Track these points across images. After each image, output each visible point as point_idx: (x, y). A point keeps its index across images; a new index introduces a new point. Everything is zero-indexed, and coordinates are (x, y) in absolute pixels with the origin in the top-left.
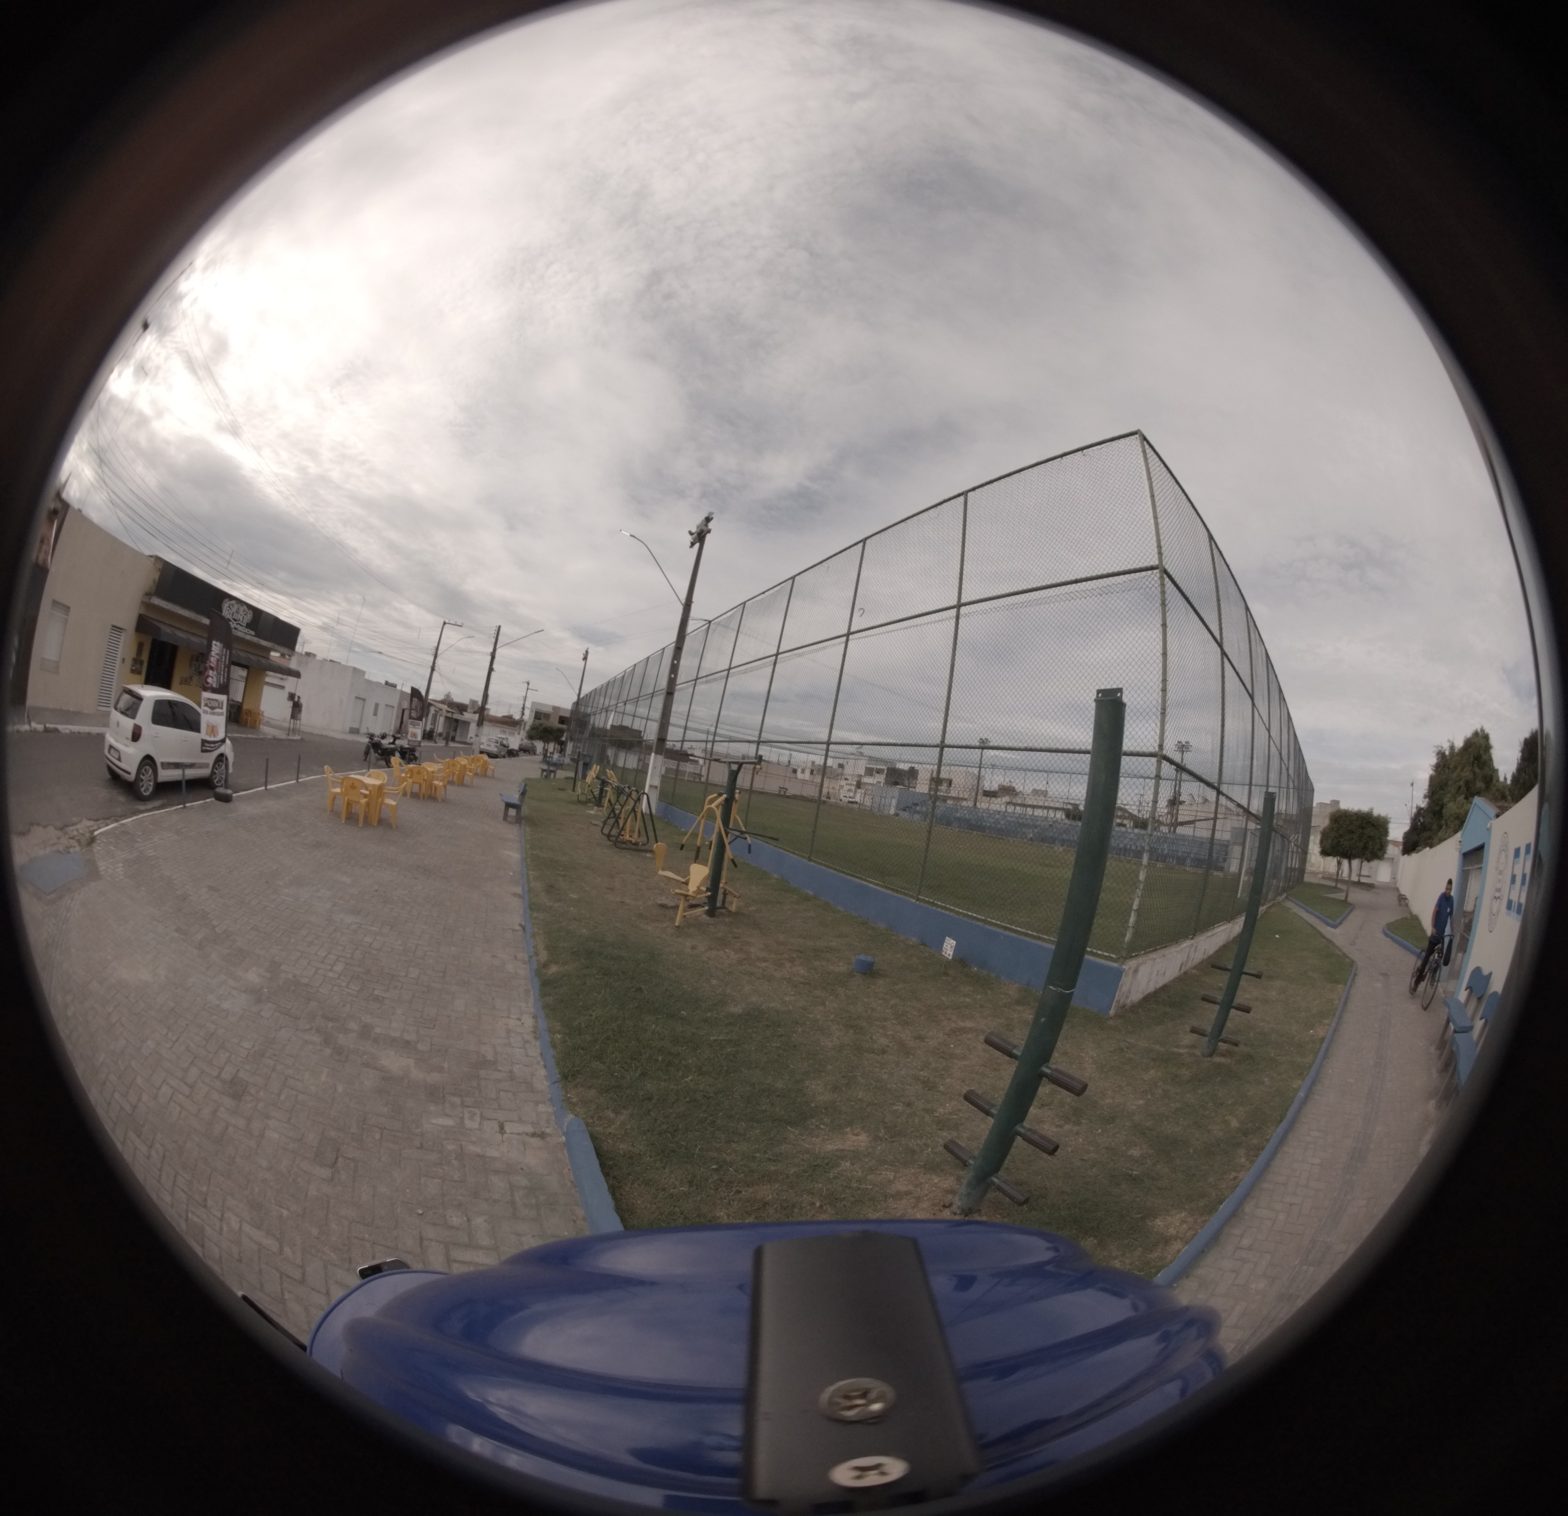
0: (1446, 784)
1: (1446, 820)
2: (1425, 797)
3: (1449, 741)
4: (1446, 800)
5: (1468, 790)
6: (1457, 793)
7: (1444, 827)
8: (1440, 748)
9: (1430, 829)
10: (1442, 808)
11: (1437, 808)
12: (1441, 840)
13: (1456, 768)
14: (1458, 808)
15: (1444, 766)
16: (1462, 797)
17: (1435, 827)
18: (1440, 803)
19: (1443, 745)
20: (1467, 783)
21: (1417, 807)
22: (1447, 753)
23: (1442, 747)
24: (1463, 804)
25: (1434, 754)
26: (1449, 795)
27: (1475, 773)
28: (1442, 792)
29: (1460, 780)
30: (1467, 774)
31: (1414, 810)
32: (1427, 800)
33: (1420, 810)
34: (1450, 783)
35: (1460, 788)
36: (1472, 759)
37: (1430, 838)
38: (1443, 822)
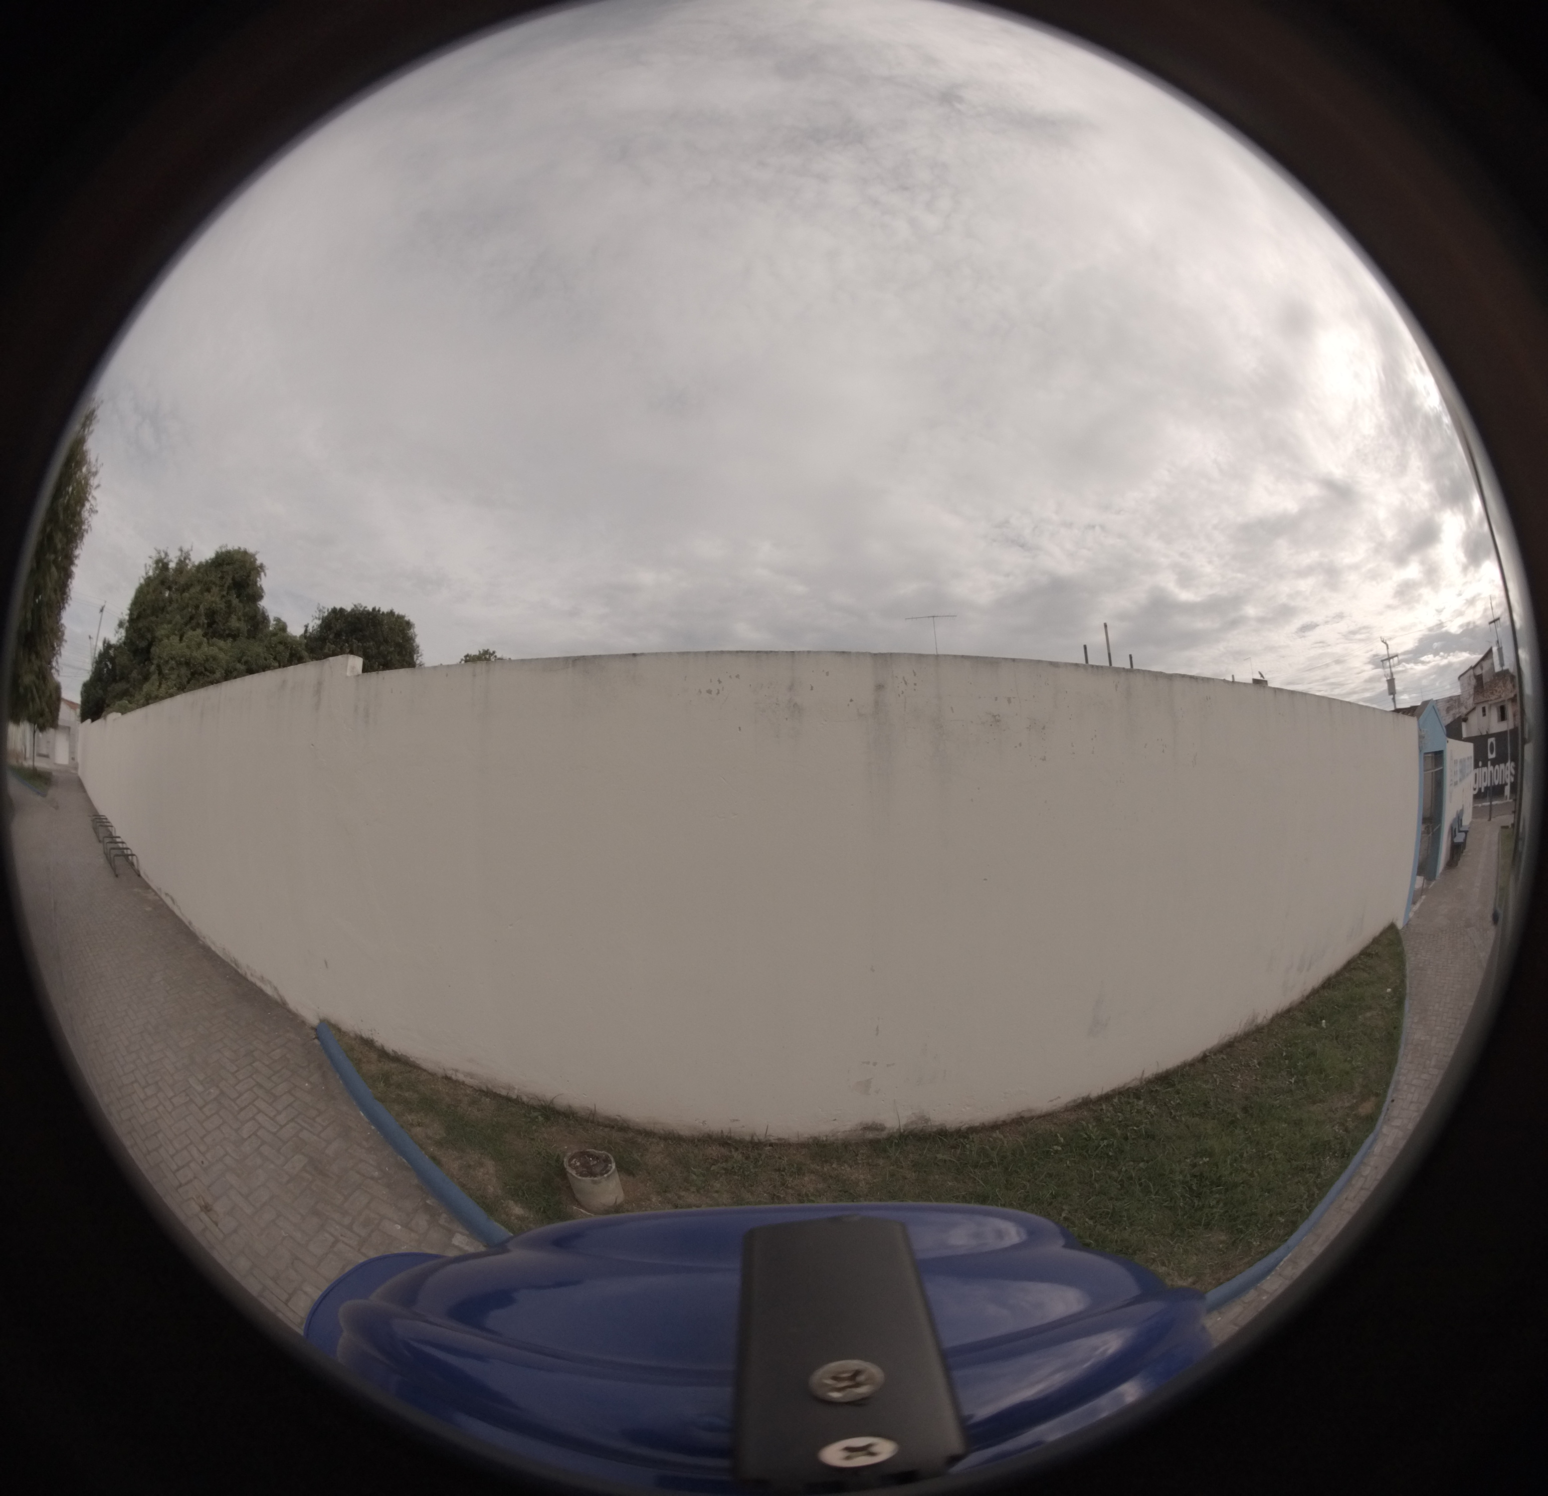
0: (163, 609)
1: (159, 667)
2: (121, 625)
3: (181, 550)
4: (161, 632)
5: (210, 625)
6: (186, 624)
7: (155, 677)
8: (163, 555)
9: (124, 677)
10: (150, 645)
11: (143, 644)
12: (149, 700)
13: (186, 588)
14: (188, 647)
15: (163, 583)
16: (199, 631)
17: (134, 674)
18: (149, 636)
19: (169, 552)
20: (211, 614)
21: (104, 642)
22: (172, 565)
23: (166, 554)
24: (199, 645)
25: (150, 562)
26: (165, 626)
27: (229, 604)
28: (153, 619)
29: (197, 607)
30: (214, 599)
31: (100, 646)
32: (123, 632)
33: (108, 646)
34: (170, 609)
35: (192, 618)
36: (229, 581)
37: (125, 694)
38: (153, 668)
